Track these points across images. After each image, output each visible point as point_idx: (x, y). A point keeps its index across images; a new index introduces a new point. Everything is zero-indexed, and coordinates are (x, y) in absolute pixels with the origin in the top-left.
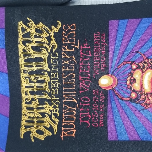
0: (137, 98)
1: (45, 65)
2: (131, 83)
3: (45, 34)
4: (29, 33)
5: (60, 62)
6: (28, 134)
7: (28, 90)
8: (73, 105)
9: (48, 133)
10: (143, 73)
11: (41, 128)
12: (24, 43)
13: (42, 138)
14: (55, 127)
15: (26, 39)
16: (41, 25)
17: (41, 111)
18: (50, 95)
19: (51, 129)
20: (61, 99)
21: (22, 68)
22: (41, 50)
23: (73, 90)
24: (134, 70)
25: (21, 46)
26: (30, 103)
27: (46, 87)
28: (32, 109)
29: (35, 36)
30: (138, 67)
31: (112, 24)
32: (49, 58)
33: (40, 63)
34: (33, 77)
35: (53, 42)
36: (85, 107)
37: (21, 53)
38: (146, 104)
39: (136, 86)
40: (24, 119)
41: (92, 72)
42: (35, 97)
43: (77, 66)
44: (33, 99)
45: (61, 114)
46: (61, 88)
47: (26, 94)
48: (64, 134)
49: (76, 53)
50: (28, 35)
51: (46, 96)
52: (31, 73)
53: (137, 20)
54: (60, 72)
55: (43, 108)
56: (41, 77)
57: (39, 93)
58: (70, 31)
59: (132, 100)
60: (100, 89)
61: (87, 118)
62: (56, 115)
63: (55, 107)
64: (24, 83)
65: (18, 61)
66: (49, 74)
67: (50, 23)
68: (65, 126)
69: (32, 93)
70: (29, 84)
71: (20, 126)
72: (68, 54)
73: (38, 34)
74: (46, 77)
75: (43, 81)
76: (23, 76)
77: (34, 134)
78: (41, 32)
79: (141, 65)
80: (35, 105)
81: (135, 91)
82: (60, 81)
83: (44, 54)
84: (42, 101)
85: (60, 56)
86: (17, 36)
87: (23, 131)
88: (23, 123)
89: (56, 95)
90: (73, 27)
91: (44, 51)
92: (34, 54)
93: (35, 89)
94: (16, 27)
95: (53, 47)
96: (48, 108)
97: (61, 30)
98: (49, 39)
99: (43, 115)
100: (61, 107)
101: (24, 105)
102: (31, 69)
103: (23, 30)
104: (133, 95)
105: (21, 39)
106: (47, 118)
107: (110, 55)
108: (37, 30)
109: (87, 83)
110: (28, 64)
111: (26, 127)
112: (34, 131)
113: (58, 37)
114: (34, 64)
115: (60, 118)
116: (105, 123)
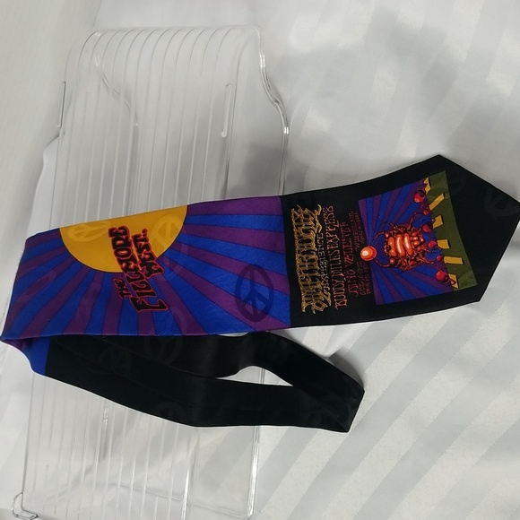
0: (396, 261)
1: (313, 246)
2: (388, 251)
3: (311, 218)
4: (300, 218)
6: (309, 308)
7: (302, 269)
9: (324, 305)
10: (395, 240)
11: (319, 301)
12: (297, 227)
13: (321, 309)
14: (329, 300)
15: (298, 224)
16: (307, 211)
17: (315, 287)
18: (319, 272)
20: (330, 274)
21: (297, 248)
22: (309, 233)
23: (339, 265)
24: (388, 238)
25: (295, 231)
26: (305, 280)
27: (316, 265)
28: (307, 285)
29: (304, 221)
30: (390, 235)
32: (316, 239)
33: (309, 244)
34: (304, 257)
35: (318, 224)
36: (352, 279)
38: (404, 267)
39: (392, 252)
40: (303, 295)
41: (354, 246)
42: (308, 275)
43: (340, 243)
44: (306, 277)
45: (331, 289)
46: (328, 265)
47: (301, 273)
48: (337, 305)
49: (337, 232)
50: (299, 220)
51: (317, 274)
52: (303, 253)
54: (326, 250)
55: (315, 284)
56: (311, 257)
57: (311, 271)
58: (329, 213)
59: (392, 266)
60: (363, 260)
61: (355, 289)
62: (327, 289)
63: (325, 282)
64: (298, 263)
66: (317, 253)
67: (313, 208)
68: (336, 298)
69: (305, 271)
70: (302, 264)
71: (301, 301)
72: (331, 233)
73: (306, 219)
74: (314, 256)
75: (313, 260)
76: (297, 256)
77: (314, 307)
78: (308, 217)
80: (309, 282)
81: (392, 257)
82: (327, 259)
83: (312, 236)
84: (314, 279)
85: (325, 235)
86: (291, 222)
87: (304, 305)
88: (304, 299)
89: (325, 272)
90: (330, 209)
91: (312, 233)
92: (305, 236)
93: (307, 267)
95: (319, 228)
96: (320, 284)
97: (322, 213)
98: (314, 221)
99: (317, 290)
100: (330, 282)
101: (300, 283)
102: (303, 250)
103: (295, 216)
104: (392, 261)
105: (294, 224)
106: (321, 293)
107: (366, 229)
108: (305, 216)
109: (350, 257)
110: (301, 245)
111: (306, 302)
112: (313, 304)
113: (321, 218)
114: (305, 245)
115: (331, 292)
116: (372, 290)
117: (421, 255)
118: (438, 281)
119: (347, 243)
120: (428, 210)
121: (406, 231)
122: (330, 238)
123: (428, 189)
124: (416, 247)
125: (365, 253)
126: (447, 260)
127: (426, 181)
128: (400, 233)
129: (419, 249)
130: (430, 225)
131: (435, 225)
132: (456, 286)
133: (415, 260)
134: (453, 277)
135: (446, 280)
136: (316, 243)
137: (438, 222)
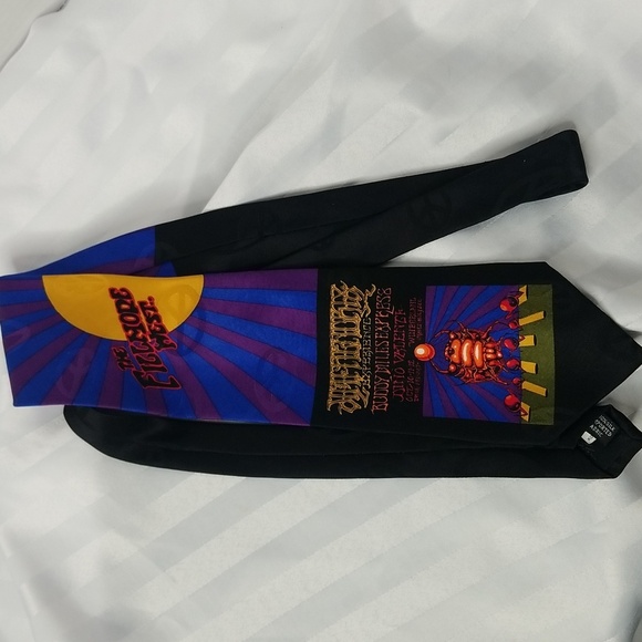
0: (457, 370)
1: (357, 331)
2: (450, 354)
3: (358, 298)
4: (342, 297)
5: (373, 329)
6: (335, 407)
7: (337, 358)
8: (386, 376)
9: (357, 406)
10: (462, 344)
11: (350, 401)
12: (336, 307)
13: (351, 411)
14: (366, 401)
15: (338, 303)
16: (354, 288)
17: (351, 382)
18: (361, 364)
19: (361, 402)
20: (373, 369)
21: (333, 333)
22: (353, 315)
23: (386, 360)
24: (453, 340)
25: (333, 310)
26: (339, 372)
27: (357, 355)
28: (341, 379)
29: (348, 300)
30: (456, 337)
31: (430, 289)
32: (361, 323)
33: (352, 329)
34: (343, 343)
35: (367, 306)
36: (399, 380)
37: (332, 317)
38: (466, 378)
39: (455, 357)
40: (332, 390)
41: (407, 341)
42: (345, 366)
43: (391, 333)
44: (342, 368)
45: (372, 387)
46: (373, 357)
47: (335, 362)
48: (375, 408)
49: (390, 319)
50: (340, 299)
51: (357, 366)
52: (342, 339)
53: (455, 287)
54: (373, 339)
55: (353, 379)
56: (352, 344)
57: (350, 362)
58: (384, 295)
59: (450, 373)
60: (416, 359)
61: (401, 392)
62: (366, 387)
63: (366, 378)
64: (334, 349)
65: (329, 326)
66: (361, 340)
67: (364, 287)
68: (376, 400)
69: (342, 361)
70: (338, 351)
71: (328, 398)
72: (381, 319)
73: (351, 298)
74: (357, 344)
75: (354, 349)
76: (333, 342)
77: (342, 406)
78: (355, 296)
79: (459, 334)
80: (344, 375)
81: (453, 363)
82: (373, 350)
83: (357, 320)
84: (352, 371)
85: (373, 321)
86: (330, 300)
87: (330, 403)
88: (331, 394)
89: (367, 365)
90: (388, 292)
91: (357, 316)
92: (346, 319)
93: (345, 357)
94: (330, 290)
95: (366, 312)
96: (359, 379)
97: (375, 294)
98: (362, 303)
99: (353, 386)
100: (372, 379)
101: (332, 375)
102: (342, 335)
103: (336, 293)
104: (452, 368)
105: (333, 302)
106: (358, 391)
107: (427, 323)
108: (350, 294)
109: (401, 353)
110: (338, 329)
111: (334, 399)
112: (342, 403)
113: (372, 301)
114: (345, 329)
115: (371, 391)
116: (421, 398)
117: (492, 371)
118: (506, 406)
119: (400, 335)
120: (516, 324)
121: (479, 339)
122: (380, 325)
123: (523, 299)
124: (489, 360)
125: (420, 351)
126: (526, 385)
127: (523, 289)
128: (470, 338)
129: (492, 363)
130: (516, 342)
131: (522, 344)
132: (526, 418)
133: (483, 373)
134: (525, 407)
135: (516, 408)
136: (361, 328)
137: (528, 341)
